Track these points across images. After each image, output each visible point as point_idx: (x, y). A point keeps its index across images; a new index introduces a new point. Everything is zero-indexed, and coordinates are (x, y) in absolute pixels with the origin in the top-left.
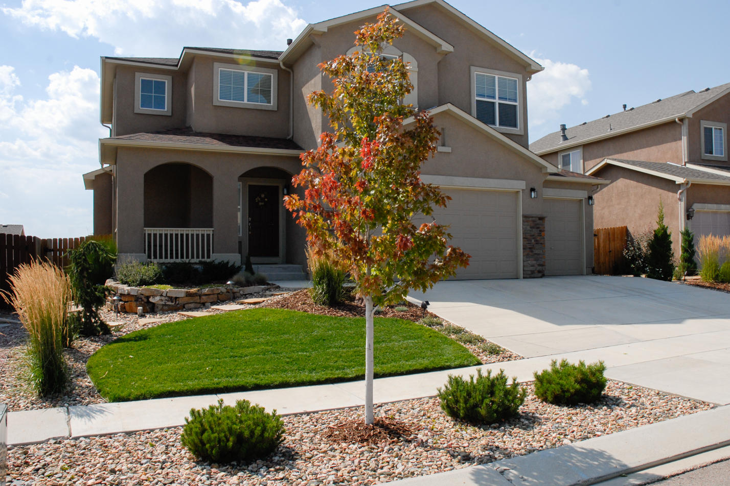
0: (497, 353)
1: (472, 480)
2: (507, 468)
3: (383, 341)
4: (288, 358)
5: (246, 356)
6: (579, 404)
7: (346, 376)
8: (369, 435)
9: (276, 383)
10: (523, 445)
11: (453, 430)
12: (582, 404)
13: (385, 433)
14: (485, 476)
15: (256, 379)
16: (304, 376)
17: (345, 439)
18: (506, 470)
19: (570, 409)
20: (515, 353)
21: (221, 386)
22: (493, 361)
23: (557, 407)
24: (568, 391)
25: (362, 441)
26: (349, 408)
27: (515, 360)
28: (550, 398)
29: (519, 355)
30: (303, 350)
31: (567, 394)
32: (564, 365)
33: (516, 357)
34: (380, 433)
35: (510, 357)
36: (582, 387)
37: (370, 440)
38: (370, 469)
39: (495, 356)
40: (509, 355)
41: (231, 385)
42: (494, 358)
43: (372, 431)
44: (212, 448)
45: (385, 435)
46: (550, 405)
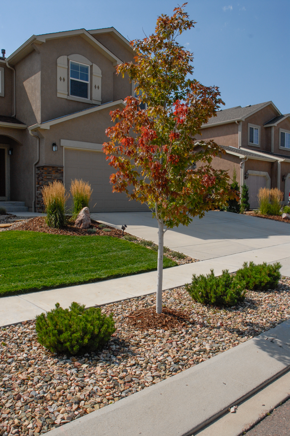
0: (183, 258)
1: (260, 348)
2: (273, 338)
3: (109, 252)
4: (53, 265)
5: (23, 265)
6: (269, 290)
7: (101, 277)
8: (166, 322)
9: (57, 285)
10: (264, 320)
11: (210, 312)
12: (270, 290)
13: (175, 319)
14: (265, 345)
15: (41, 282)
16: (74, 278)
17: (149, 325)
18: (272, 339)
19: (265, 293)
20: (193, 257)
21: (19, 289)
22: (183, 263)
23: (256, 292)
24: (263, 282)
25: (163, 326)
26: (124, 300)
27: (195, 262)
28: (251, 287)
29: (196, 258)
30: (60, 259)
31: (263, 284)
32: (252, 264)
33: (195, 260)
34: (172, 319)
35: (191, 260)
36: (271, 279)
37: (168, 325)
38: (188, 348)
39: (182, 260)
40: (190, 259)
41: (27, 287)
42: (182, 261)
43: (166, 318)
44: (72, 346)
45: (175, 320)
46: (250, 291)
